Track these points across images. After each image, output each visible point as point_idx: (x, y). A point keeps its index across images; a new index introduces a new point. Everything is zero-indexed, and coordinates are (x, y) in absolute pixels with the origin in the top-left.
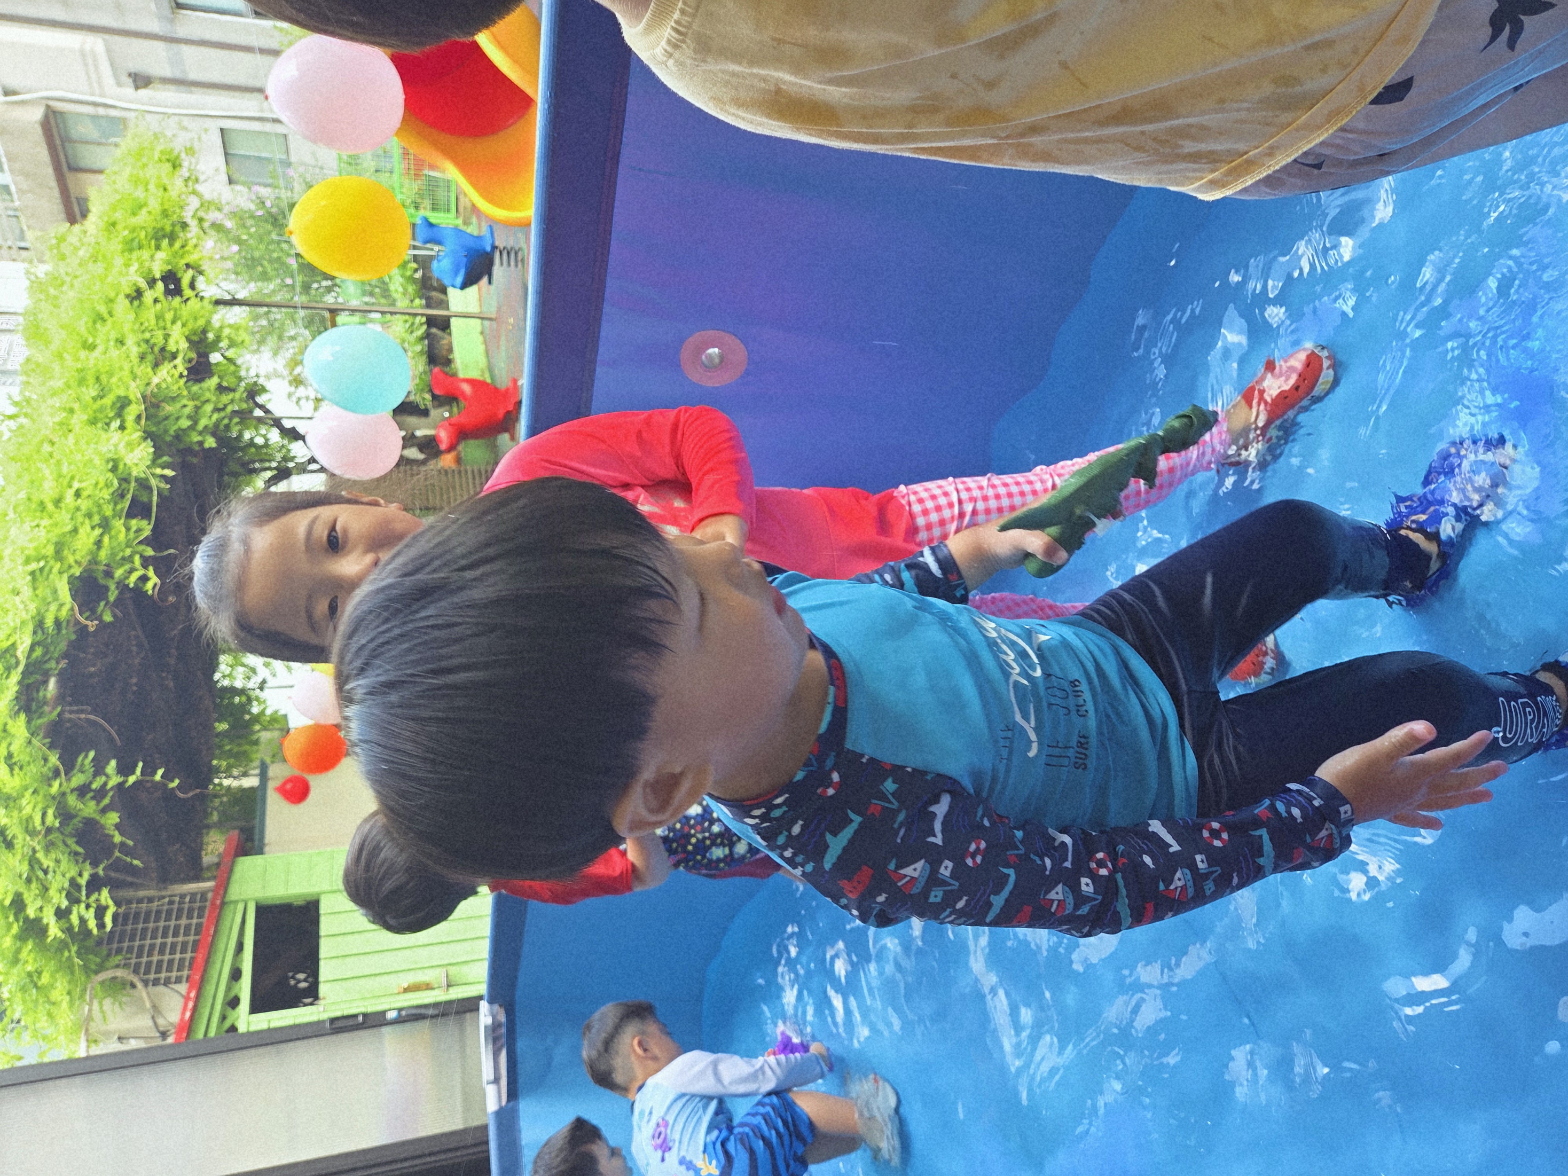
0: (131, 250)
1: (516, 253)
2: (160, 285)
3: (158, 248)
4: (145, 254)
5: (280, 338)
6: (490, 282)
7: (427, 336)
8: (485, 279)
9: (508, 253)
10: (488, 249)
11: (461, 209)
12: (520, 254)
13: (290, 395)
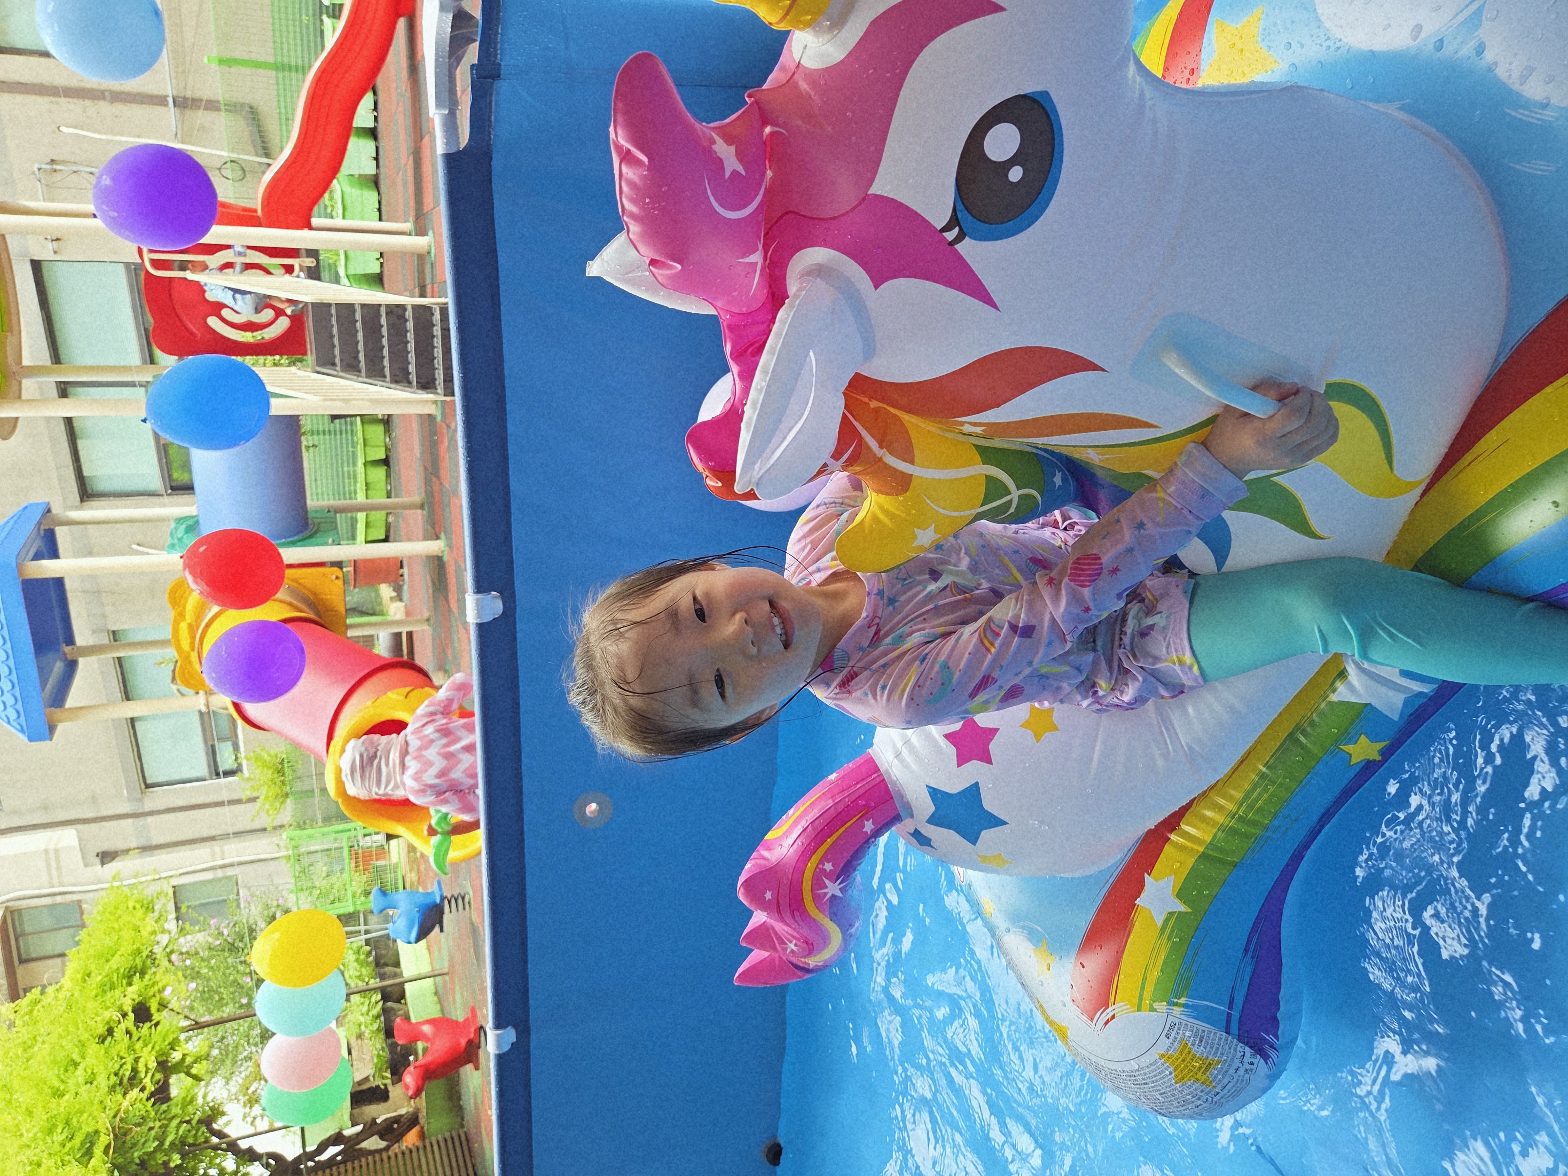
0: (104, 992)
1: (463, 898)
2: (131, 1016)
3: (130, 984)
4: (117, 993)
5: (234, 1062)
6: (442, 930)
7: (385, 1010)
8: (437, 928)
9: (456, 900)
10: (438, 901)
11: (408, 886)
12: (467, 900)
13: (245, 1117)
